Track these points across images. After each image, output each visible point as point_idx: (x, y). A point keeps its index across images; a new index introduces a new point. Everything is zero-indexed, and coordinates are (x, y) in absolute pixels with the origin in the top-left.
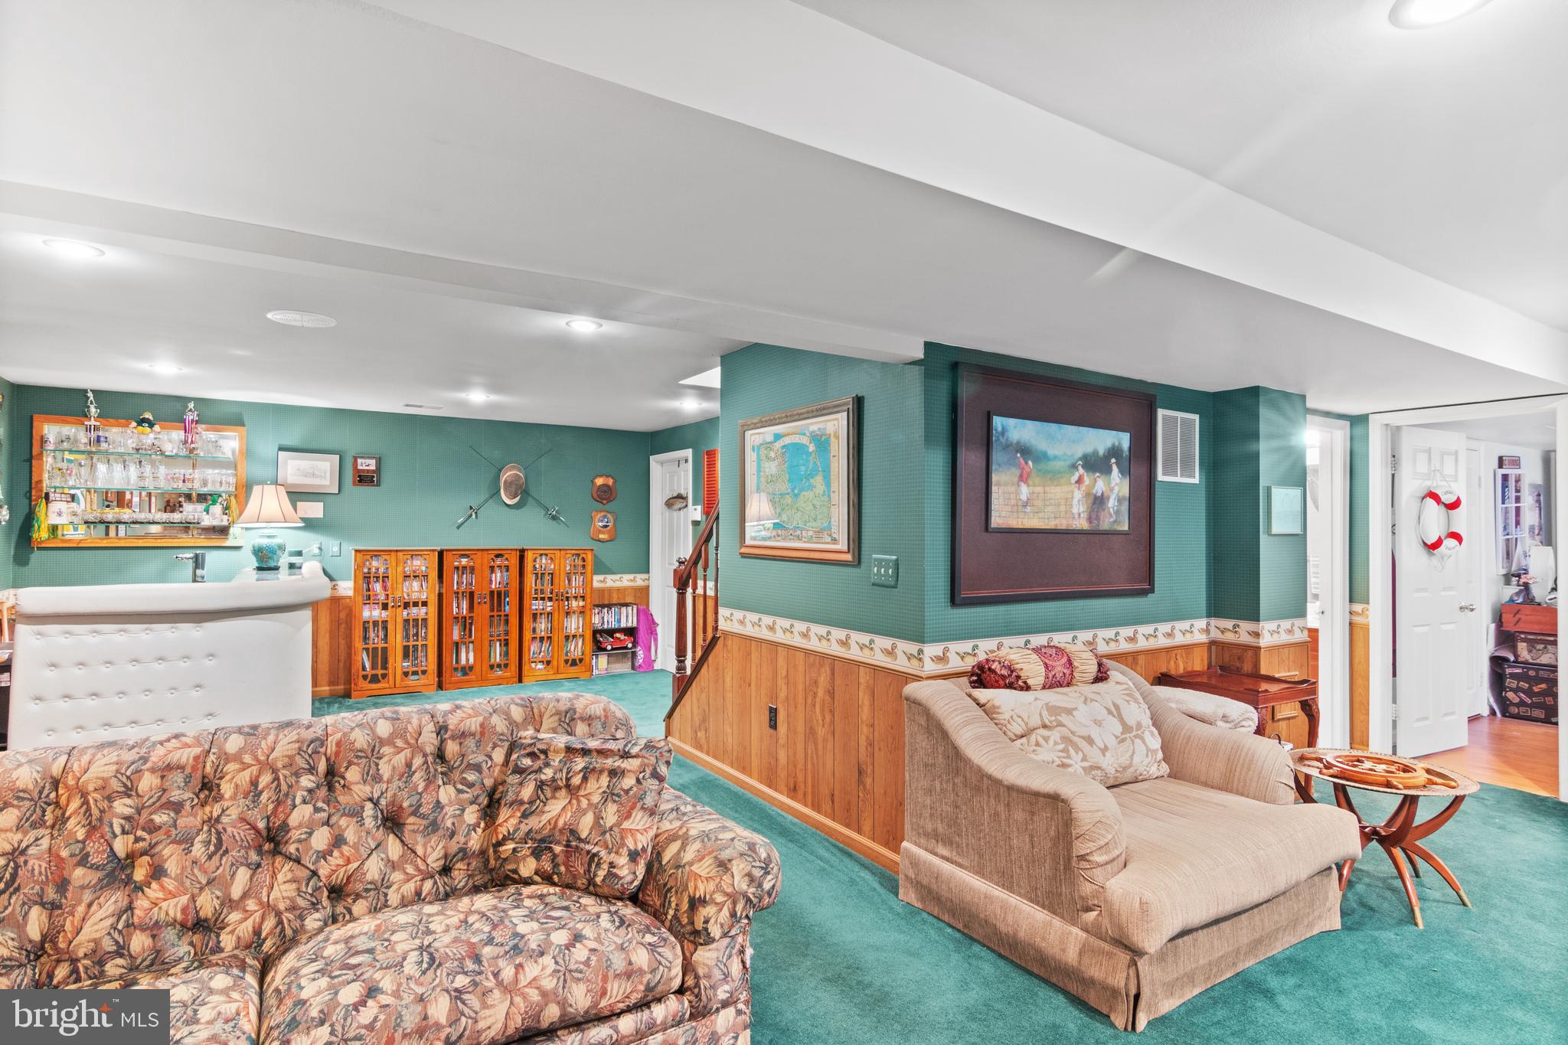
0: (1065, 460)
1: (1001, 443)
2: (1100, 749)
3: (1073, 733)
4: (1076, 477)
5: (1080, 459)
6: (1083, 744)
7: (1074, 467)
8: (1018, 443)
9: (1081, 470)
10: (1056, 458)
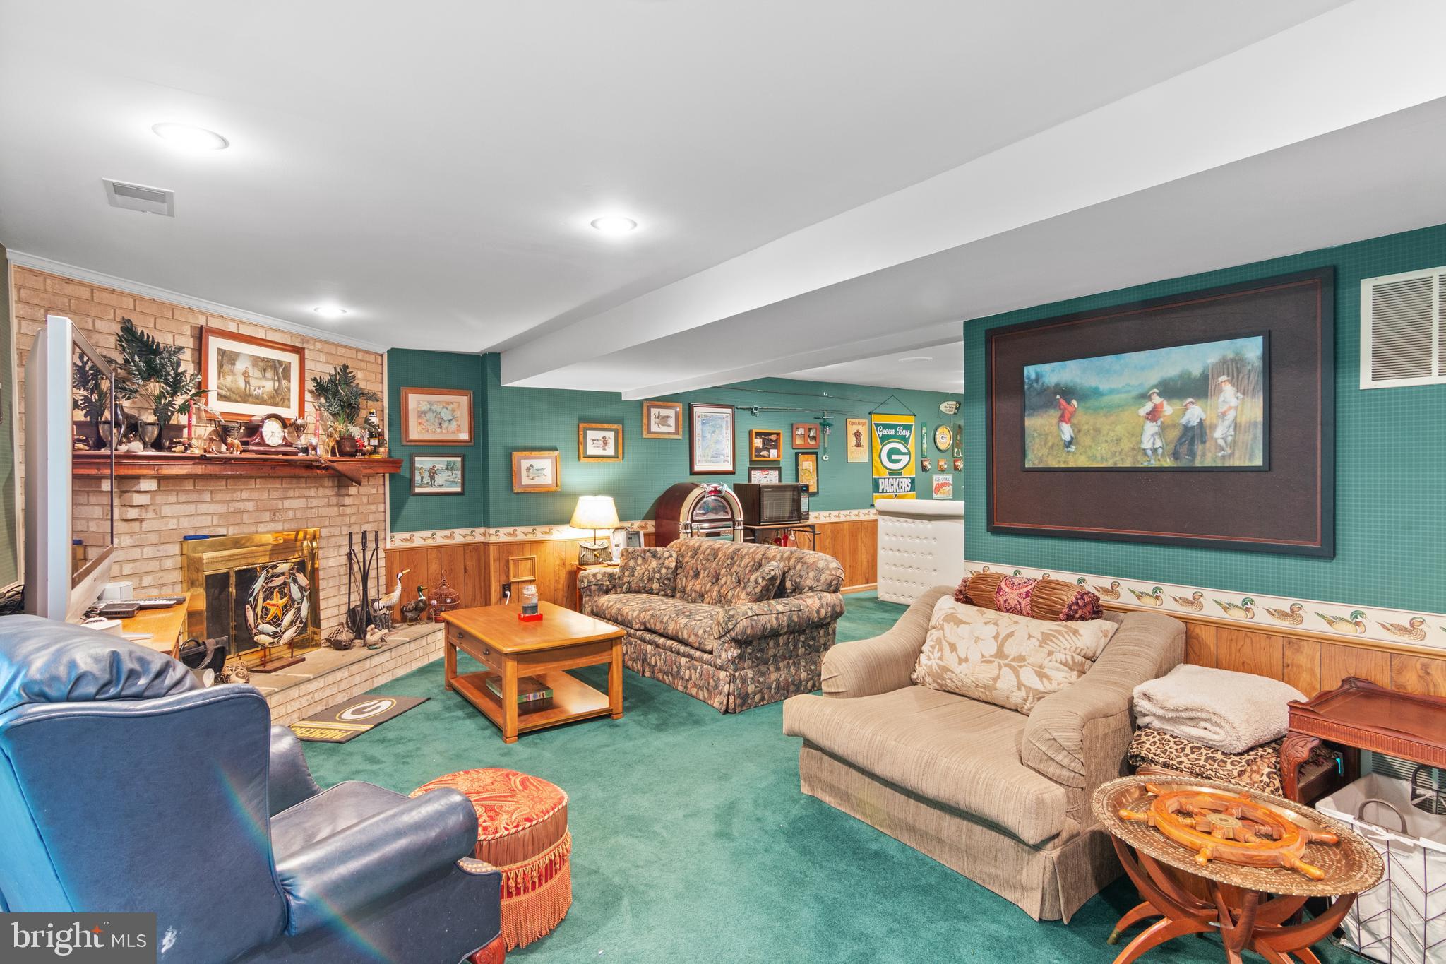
0: (1128, 392)
1: (1036, 389)
2: (959, 657)
3: (945, 637)
4: (1148, 407)
5: (1155, 386)
6: (946, 648)
7: (1145, 397)
8: (1057, 385)
9: (1157, 400)
10: (1112, 391)
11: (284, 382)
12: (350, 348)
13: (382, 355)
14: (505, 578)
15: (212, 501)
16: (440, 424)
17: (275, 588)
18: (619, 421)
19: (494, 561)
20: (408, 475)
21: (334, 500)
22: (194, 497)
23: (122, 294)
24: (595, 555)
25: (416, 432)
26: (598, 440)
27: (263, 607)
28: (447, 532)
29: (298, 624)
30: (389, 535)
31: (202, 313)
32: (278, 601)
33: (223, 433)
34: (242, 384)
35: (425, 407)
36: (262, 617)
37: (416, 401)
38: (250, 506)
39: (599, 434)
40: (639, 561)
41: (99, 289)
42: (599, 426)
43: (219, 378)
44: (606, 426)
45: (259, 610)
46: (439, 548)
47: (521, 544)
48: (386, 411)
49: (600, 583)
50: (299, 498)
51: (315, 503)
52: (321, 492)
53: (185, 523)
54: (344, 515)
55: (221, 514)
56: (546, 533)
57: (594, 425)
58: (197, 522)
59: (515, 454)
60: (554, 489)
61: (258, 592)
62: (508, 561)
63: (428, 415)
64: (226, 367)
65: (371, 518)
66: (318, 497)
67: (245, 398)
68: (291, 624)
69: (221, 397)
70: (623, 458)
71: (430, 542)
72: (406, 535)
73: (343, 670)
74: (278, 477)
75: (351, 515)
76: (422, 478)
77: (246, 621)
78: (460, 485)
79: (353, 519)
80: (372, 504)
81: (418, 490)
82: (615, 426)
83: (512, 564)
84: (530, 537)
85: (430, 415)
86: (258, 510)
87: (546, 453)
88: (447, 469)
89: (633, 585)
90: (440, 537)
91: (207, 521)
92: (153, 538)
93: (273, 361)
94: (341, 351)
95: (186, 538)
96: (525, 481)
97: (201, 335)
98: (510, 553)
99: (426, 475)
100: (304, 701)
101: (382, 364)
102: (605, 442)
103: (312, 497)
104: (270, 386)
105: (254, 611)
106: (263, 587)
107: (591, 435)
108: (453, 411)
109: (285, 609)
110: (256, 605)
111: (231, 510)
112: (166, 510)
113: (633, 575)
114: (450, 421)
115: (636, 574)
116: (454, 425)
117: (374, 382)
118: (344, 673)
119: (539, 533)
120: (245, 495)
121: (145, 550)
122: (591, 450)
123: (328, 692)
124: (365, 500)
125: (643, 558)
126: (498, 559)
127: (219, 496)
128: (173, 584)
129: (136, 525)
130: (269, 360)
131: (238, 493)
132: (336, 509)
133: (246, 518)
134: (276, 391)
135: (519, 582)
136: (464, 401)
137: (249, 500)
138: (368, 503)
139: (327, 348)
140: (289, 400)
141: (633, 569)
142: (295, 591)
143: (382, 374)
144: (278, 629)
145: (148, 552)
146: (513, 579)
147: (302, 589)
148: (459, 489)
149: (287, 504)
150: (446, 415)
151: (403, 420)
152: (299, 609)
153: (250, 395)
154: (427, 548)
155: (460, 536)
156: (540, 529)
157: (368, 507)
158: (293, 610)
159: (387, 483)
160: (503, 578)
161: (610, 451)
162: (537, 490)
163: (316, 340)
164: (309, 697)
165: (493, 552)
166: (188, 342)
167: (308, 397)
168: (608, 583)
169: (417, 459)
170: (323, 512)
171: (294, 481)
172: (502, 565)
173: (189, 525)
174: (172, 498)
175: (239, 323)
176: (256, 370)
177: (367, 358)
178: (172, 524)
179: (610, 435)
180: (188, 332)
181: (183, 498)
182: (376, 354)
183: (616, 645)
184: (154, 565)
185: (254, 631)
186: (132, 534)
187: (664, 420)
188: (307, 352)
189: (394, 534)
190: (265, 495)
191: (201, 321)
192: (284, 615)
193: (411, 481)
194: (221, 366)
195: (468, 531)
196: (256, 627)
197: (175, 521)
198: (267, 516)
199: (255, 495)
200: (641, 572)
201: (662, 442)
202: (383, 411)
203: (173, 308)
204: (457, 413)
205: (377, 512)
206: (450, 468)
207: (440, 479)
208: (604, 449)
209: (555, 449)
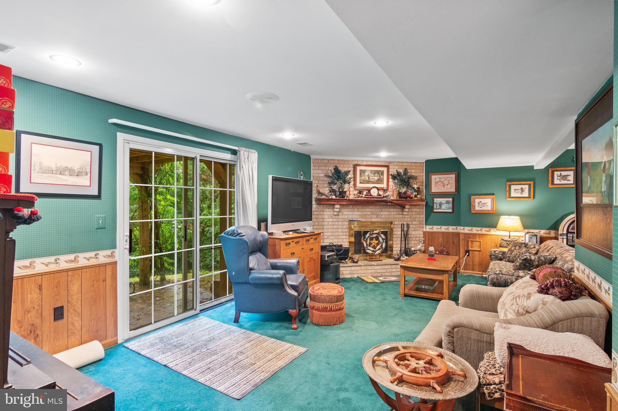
11: (381, 176)
12: (409, 162)
13: (423, 163)
14: (467, 248)
15: (358, 211)
16: (444, 186)
17: (374, 237)
18: (533, 180)
19: (462, 240)
20: (432, 205)
21: (401, 213)
22: (352, 210)
23: (335, 160)
24: (507, 243)
25: (434, 189)
26: (518, 190)
27: (370, 242)
28: (446, 227)
29: (381, 250)
30: (424, 226)
31: (356, 161)
32: (375, 242)
33: (360, 192)
34: (367, 178)
35: (438, 180)
36: (369, 245)
37: (435, 178)
38: (369, 213)
39: (519, 187)
40: (517, 248)
41: (330, 160)
42: (518, 183)
43: (360, 178)
44: (523, 183)
45: (368, 243)
46: (443, 233)
47: (475, 235)
48: (424, 182)
49: (496, 255)
50: (386, 211)
51: (393, 213)
52: (395, 210)
53: (350, 217)
54: (405, 218)
55: (360, 215)
56: (487, 231)
57: (515, 183)
58: (353, 216)
59: (472, 197)
60: (492, 212)
61: (368, 238)
62: (468, 242)
63: (439, 183)
64: (362, 174)
65: (417, 220)
66: (394, 211)
67: (368, 182)
68: (379, 249)
69: (360, 183)
70: (534, 199)
71: (439, 230)
72: (431, 227)
73: (389, 266)
74: (379, 205)
75: (407, 218)
76: (437, 206)
77: (363, 245)
78: (451, 209)
79: (409, 220)
80: (418, 215)
81: (435, 211)
82: (529, 182)
83: (470, 242)
84: (479, 232)
85: (440, 183)
86: (372, 214)
87: (488, 196)
88: (446, 203)
89: (511, 258)
90: (444, 229)
91: (356, 217)
92: (341, 220)
93: (378, 171)
94: (404, 164)
95: (350, 221)
96: (477, 208)
97: (355, 166)
98: (469, 238)
99: (438, 205)
100: (373, 271)
101: (423, 166)
102: (522, 190)
103: (392, 212)
104: (376, 178)
105: (366, 243)
106: (369, 237)
107: (513, 187)
108: (449, 180)
109: (378, 244)
110: (367, 241)
111: (363, 214)
112: (345, 213)
113: (512, 254)
114: (447, 185)
115: (513, 253)
116: (449, 186)
117: (420, 172)
118: (389, 267)
119: (484, 231)
120: (368, 210)
121: (339, 223)
122: (513, 194)
123: (382, 271)
124: (414, 213)
125: (520, 247)
126: (464, 240)
127: (360, 210)
128: (346, 232)
129: (337, 216)
130: (376, 171)
131: (366, 209)
132: (401, 216)
133: (368, 216)
134: (379, 179)
135: (473, 250)
136: (453, 176)
137: (369, 212)
138: (416, 214)
139: (399, 164)
140: (383, 182)
141: (513, 251)
142: (380, 239)
143: (423, 169)
144: (375, 250)
145: (340, 223)
146: (470, 249)
147: (382, 239)
148: (451, 211)
149: (382, 213)
150: (446, 182)
151: (430, 185)
152: (382, 245)
153: (370, 181)
154: (438, 232)
155: (451, 229)
156: (484, 229)
157: (416, 216)
158: (380, 245)
159: (424, 208)
160: (466, 248)
161: (526, 194)
162: (483, 212)
163: (394, 162)
164: (375, 270)
165: (462, 237)
166: (351, 169)
167: (391, 180)
168: (501, 256)
169: (435, 199)
170: (396, 216)
171: (385, 206)
172: (465, 242)
173: (351, 217)
174: (346, 210)
175: (367, 161)
176: (372, 174)
177: (416, 165)
178: (346, 217)
179: (526, 187)
180: (352, 166)
181: (349, 210)
182: (420, 163)
183: (446, 274)
184: (341, 227)
185: (366, 249)
186: (336, 218)
187: (565, 177)
188: (390, 167)
189: (426, 226)
190: (374, 210)
191: (356, 163)
192: (377, 246)
193: (433, 207)
194: (361, 174)
195: (455, 227)
196: (367, 248)
197: (347, 216)
198: (375, 216)
199: (371, 210)
200: (516, 253)
201: (562, 188)
202: (423, 182)
203: (348, 161)
204: (451, 181)
205: (420, 217)
206: (447, 202)
207: (443, 207)
208: (522, 194)
209: (493, 194)
